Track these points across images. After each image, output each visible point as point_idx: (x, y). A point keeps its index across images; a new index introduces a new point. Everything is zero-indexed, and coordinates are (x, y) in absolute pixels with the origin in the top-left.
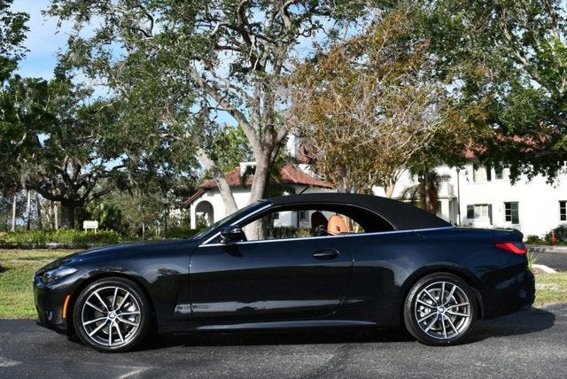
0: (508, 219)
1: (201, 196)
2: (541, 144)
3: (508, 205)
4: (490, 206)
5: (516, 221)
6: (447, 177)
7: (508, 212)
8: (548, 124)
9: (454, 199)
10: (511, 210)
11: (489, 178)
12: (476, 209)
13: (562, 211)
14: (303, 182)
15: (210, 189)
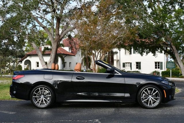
0: (137, 68)
2: (151, 42)
3: (137, 63)
4: (131, 63)
5: (140, 68)
6: (116, 53)
7: (137, 66)
8: (154, 35)
9: (118, 60)
10: (138, 65)
12: (126, 64)
13: (156, 65)
14: (65, 53)
15: (30, 55)
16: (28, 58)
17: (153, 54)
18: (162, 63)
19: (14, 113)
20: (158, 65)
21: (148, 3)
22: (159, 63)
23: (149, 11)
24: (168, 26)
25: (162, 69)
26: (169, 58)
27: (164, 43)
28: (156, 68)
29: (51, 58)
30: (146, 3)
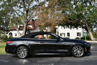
0: (68, 36)
1: (10, 31)
2: (75, 22)
3: (68, 33)
4: (65, 34)
5: (69, 36)
6: (57, 28)
7: (68, 35)
8: (77, 19)
9: (58, 32)
10: (68, 34)
11: (64, 28)
12: (62, 34)
13: (77, 34)
14: (30, 29)
15: (12, 30)
16: (11, 32)
17: (76, 29)
18: (80, 33)
19: (8, 61)
20: (78, 34)
21: (74, 2)
22: (79, 33)
23: (74, 6)
24: (84, 14)
25: (80, 36)
26: (84, 31)
27: (82, 23)
28: (77, 36)
29: (23, 32)
30: (72, 2)
